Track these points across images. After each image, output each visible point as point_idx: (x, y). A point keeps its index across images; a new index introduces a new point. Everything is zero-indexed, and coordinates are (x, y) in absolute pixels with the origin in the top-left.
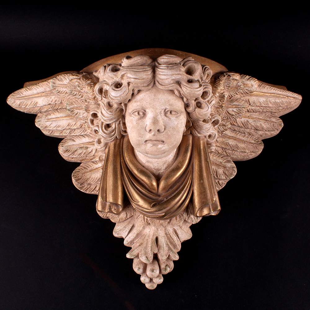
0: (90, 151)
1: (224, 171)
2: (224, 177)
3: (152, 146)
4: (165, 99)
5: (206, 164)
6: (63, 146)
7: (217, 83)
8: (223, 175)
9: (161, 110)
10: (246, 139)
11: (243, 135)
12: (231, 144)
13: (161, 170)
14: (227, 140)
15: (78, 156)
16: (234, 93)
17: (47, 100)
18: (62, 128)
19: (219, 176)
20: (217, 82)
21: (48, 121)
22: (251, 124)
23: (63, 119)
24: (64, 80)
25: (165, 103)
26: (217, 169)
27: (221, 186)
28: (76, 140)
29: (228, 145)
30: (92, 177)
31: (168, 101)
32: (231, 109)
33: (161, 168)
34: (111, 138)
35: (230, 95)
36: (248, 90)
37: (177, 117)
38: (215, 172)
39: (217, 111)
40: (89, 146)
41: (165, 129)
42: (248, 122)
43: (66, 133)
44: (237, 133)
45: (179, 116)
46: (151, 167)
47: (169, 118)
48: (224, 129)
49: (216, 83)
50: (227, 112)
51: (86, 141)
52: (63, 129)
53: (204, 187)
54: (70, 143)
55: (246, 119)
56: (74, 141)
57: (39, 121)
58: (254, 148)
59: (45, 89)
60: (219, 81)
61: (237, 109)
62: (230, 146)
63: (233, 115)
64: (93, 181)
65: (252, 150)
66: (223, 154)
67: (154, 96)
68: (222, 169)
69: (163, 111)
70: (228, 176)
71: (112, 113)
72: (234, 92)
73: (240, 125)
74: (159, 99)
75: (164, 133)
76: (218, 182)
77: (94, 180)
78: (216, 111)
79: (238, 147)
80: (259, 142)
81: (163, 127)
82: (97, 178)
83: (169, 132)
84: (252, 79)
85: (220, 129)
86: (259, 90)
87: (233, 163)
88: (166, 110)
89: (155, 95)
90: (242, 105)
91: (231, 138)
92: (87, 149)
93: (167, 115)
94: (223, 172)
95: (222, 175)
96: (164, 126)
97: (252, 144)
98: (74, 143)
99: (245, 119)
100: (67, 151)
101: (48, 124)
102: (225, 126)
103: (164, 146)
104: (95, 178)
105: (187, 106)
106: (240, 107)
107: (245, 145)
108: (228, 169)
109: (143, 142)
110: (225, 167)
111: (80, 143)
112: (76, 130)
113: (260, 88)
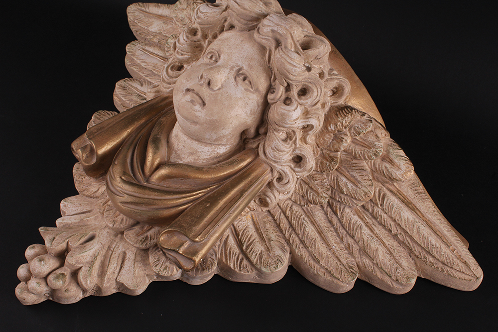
1: (263, 253)
2: (255, 260)
4: (249, 54)
5: (238, 195)
7: (344, 111)
8: (256, 255)
9: (235, 65)
10: (337, 248)
11: (338, 240)
12: (307, 231)
13: (181, 160)
14: (308, 221)
16: (361, 153)
17: (161, 26)
18: (146, 65)
19: (250, 252)
20: (345, 110)
21: (141, 51)
22: (363, 235)
23: (156, 58)
25: (246, 58)
26: (257, 240)
27: (240, 268)
29: (303, 228)
31: (252, 59)
32: (345, 180)
33: (184, 158)
35: (355, 150)
36: (388, 170)
37: (246, 90)
38: (249, 240)
39: (322, 163)
41: (219, 89)
42: (361, 228)
43: (144, 74)
44: (332, 229)
45: (250, 91)
46: (174, 147)
47: (237, 84)
48: (313, 198)
49: (342, 112)
50: (337, 180)
53: (203, 213)
55: (361, 222)
58: (337, 269)
60: (348, 112)
61: (354, 187)
62: (304, 233)
63: (343, 193)
65: (331, 268)
66: (284, 232)
67: (240, 41)
68: (263, 247)
69: (237, 68)
70: (262, 263)
71: (187, 40)
72: (362, 152)
73: (344, 221)
74: (243, 48)
75: (213, 93)
76: (242, 259)
78: (320, 161)
79: (315, 245)
80: (353, 269)
81: (220, 86)
83: (220, 95)
84: (406, 160)
85: (307, 194)
86: (413, 198)
87: (286, 258)
88: (241, 72)
89: (242, 41)
90: (365, 186)
91: (316, 225)
93: (238, 78)
94: (260, 251)
95: (254, 254)
96: (222, 86)
97: (339, 263)
99: (359, 220)
101: (138, 52)
102: (318, 196)
103: (202, 111)
106: (360, 188)
107: (329, 253)
108: (271, 254)
110: (268, 249)
113: (417, 195)
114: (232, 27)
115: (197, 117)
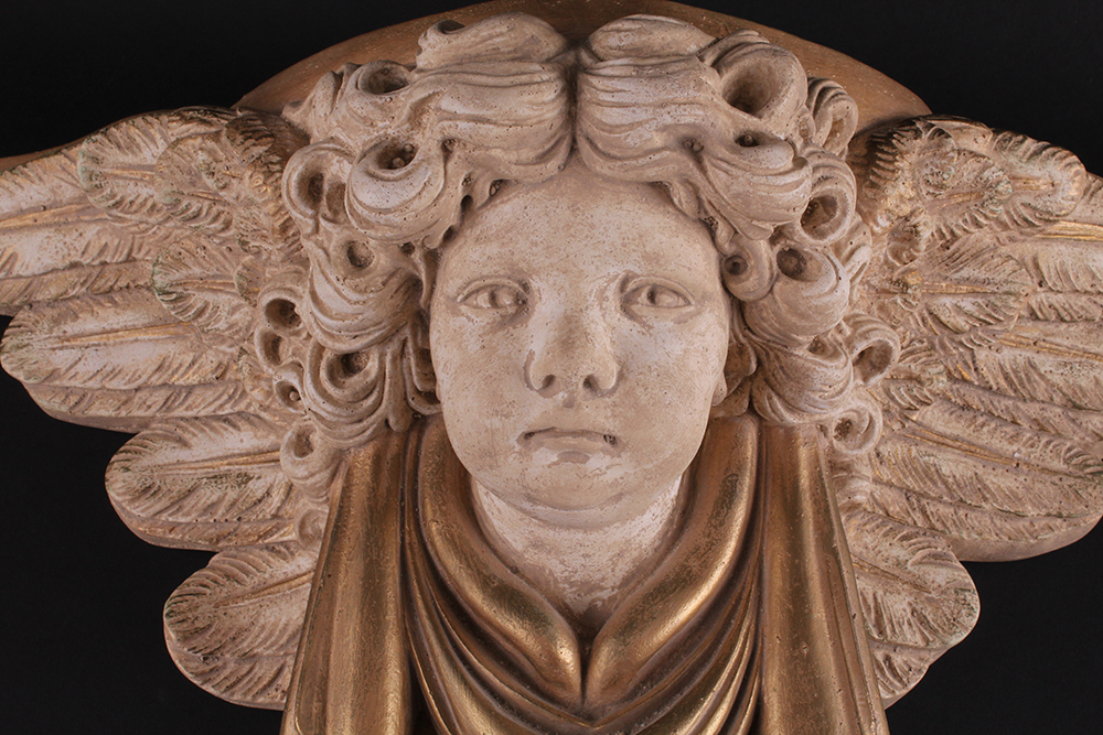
0: (259, 494)
1: (918, 608)
2: (918, 635)
3: (555, 459)
4: (624, 228)
5: (827, 562)
6: (127, 469)
7: (882, 164)
8: (910, 624)
9: (602, 283)
10: (1023, 450)
11: (1010, 430)
12: (948, 473)
13: (602, 589)
14: (930, 451)
15: (200, 516)
16: (965, 221)
17: (60, 245)
18: (129, 382)
19: (893, 631)
20: (880, 159)
21: (61, 348)
22: (1049, 376)
23: (137, 340)
24: (142, 145)
25: (624, 245)
26: (880, 593)
27: (901, 680)
28: (193, 441)
29: (936, 477)
30: (262, 621)
31: (641, 236)
32: (948, 301)
33: (603, 579)
34: (358, 427)
35: (947, 227)
36: (1035, 209)
37: (680, 321)
38: (869, 609)
39: (882, 308)
40: (253, 470)
41: (621, 377)
42: (1033, 366)
43: (149, 407)
44: (981, 420)
45: (692, 316)
46: (551, 573)
47: (644, 324)
48: (914, 398)
49: (878, 167)
50: (931, 313)
51: (240, 445)
52: (135, 385)
53: (815, 679)
54: (166, 454)
55: (1024, 353)
56: (185, 444)
57: (19, 347)
58: (1066, 496)
59: (55, 193)
60: (891, 158)
61: (980, 301)
62: (945, 483)
63: (958, 332)
64: (266, 639)
65: (1056, 505)
66: (909, 520)
67: (568, 212)
68: (904, 593)
69: (614, 286)
70: (936, 631)
72: (967, 216)
73: (992, 383)
74: (592, 226)
75: (615, 398)
76: (888, 659)
77: (271, 634)
78: (875, 307)
79: (985, 487)
80: (1089, 466)
81: (614, 368)
82: (286, 625)
83: (639, 391)
84: (1054, 154)
85: (893, 398)
86: (1089, 214)
87: (961, 569)
88: (631, 286)
89: (574, 208)
90: (1006, 282)
91: (950, 443)
92: (246, 483)
93: (635, 308)
94: (909, 610)
95: (906, 627)
96: (619, 362)
97: (1056, 479)
98: (183, 454)
99: (1017, 352)
100: (146, 491)
101: (62, 359)
102: (920, 382)
103: (617, 460)
104: (275, 625)
105: (732, 267)
106: (994, 293)
107: (1022, 479)
108: (934, 595)
109: (513, 441)
110: (919, 587)
111: (215, 455)
112: (198, 391)
113: (1093, 202)
114: (500, 186)
115: (615, 483)
